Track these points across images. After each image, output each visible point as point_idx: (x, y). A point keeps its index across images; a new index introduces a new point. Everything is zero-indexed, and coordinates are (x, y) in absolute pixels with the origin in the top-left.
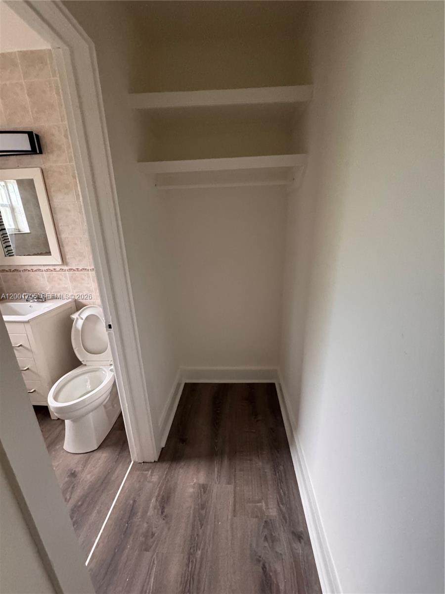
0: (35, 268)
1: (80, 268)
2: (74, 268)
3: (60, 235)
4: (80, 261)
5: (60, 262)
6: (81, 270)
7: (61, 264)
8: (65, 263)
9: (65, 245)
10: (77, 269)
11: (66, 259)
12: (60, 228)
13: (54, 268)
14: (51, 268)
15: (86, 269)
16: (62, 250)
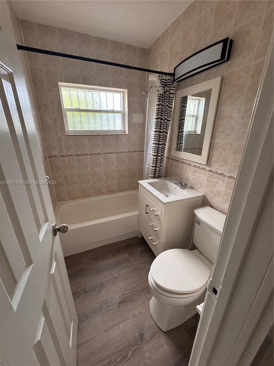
0: (188, 162)
1: (219, 172)
2: (214, 170)
3: (214, 140)
4: (222, 166)
5: (205, 163)
6: (219, 174)
7: (205, 164)
8: (208, 164)
9: (214, 148)
10: (216, 172)
11: (210, 161)
12: (217, 134)
13: (199, 166)
14: (198, 165)
15: (223, 174)
16: (211, 153)
